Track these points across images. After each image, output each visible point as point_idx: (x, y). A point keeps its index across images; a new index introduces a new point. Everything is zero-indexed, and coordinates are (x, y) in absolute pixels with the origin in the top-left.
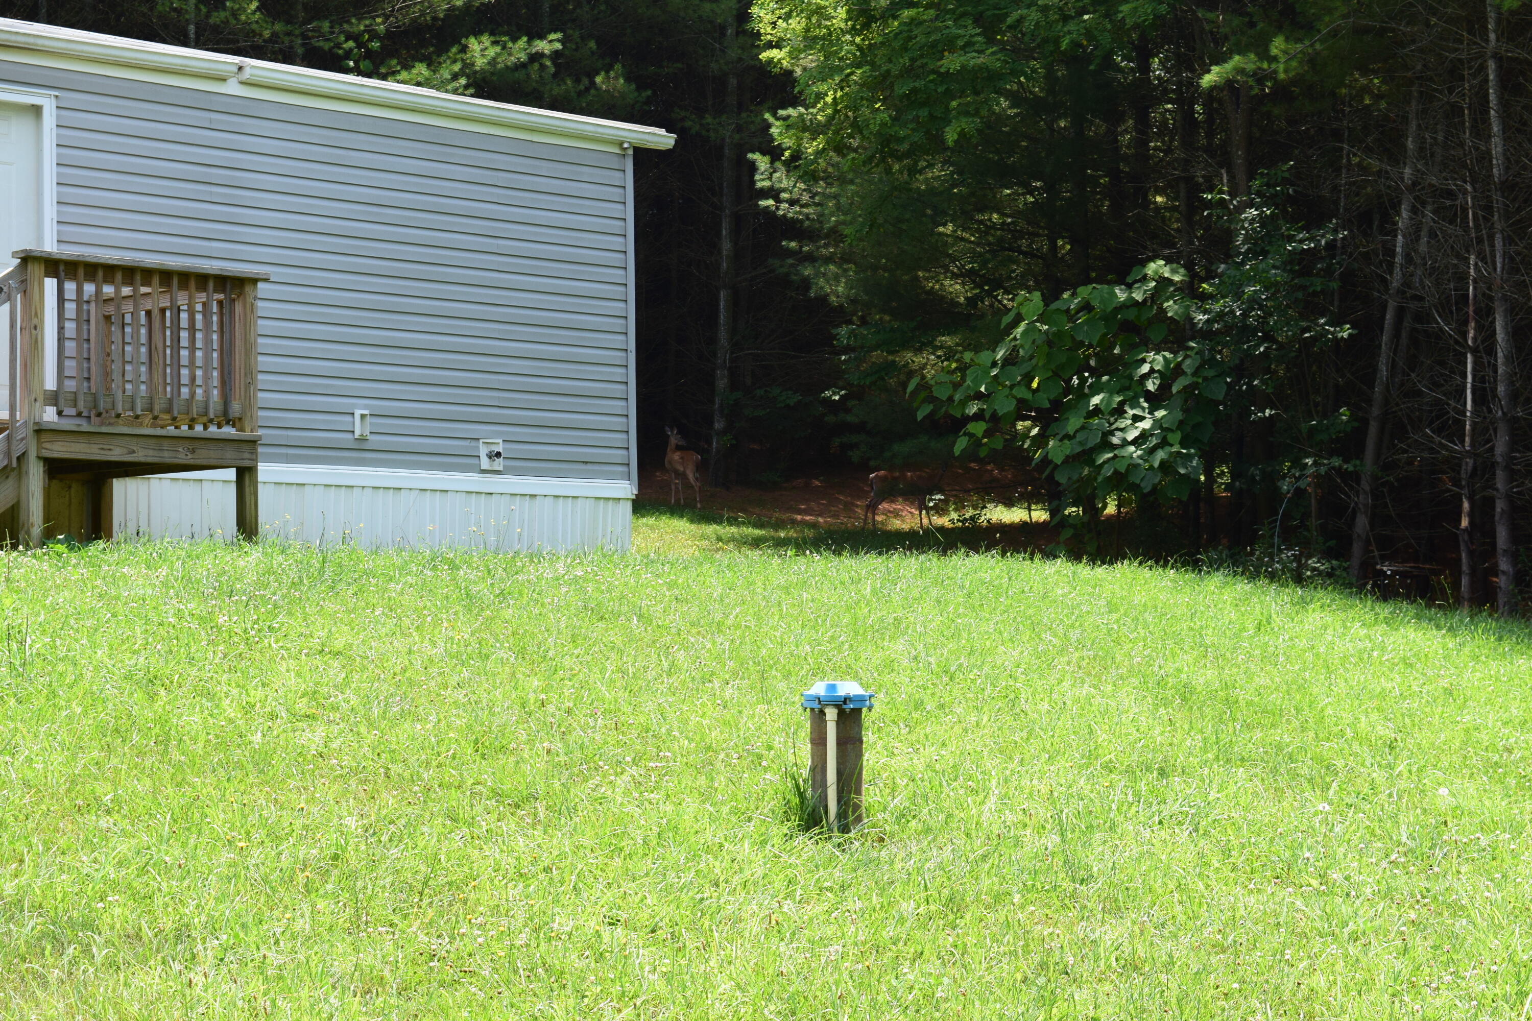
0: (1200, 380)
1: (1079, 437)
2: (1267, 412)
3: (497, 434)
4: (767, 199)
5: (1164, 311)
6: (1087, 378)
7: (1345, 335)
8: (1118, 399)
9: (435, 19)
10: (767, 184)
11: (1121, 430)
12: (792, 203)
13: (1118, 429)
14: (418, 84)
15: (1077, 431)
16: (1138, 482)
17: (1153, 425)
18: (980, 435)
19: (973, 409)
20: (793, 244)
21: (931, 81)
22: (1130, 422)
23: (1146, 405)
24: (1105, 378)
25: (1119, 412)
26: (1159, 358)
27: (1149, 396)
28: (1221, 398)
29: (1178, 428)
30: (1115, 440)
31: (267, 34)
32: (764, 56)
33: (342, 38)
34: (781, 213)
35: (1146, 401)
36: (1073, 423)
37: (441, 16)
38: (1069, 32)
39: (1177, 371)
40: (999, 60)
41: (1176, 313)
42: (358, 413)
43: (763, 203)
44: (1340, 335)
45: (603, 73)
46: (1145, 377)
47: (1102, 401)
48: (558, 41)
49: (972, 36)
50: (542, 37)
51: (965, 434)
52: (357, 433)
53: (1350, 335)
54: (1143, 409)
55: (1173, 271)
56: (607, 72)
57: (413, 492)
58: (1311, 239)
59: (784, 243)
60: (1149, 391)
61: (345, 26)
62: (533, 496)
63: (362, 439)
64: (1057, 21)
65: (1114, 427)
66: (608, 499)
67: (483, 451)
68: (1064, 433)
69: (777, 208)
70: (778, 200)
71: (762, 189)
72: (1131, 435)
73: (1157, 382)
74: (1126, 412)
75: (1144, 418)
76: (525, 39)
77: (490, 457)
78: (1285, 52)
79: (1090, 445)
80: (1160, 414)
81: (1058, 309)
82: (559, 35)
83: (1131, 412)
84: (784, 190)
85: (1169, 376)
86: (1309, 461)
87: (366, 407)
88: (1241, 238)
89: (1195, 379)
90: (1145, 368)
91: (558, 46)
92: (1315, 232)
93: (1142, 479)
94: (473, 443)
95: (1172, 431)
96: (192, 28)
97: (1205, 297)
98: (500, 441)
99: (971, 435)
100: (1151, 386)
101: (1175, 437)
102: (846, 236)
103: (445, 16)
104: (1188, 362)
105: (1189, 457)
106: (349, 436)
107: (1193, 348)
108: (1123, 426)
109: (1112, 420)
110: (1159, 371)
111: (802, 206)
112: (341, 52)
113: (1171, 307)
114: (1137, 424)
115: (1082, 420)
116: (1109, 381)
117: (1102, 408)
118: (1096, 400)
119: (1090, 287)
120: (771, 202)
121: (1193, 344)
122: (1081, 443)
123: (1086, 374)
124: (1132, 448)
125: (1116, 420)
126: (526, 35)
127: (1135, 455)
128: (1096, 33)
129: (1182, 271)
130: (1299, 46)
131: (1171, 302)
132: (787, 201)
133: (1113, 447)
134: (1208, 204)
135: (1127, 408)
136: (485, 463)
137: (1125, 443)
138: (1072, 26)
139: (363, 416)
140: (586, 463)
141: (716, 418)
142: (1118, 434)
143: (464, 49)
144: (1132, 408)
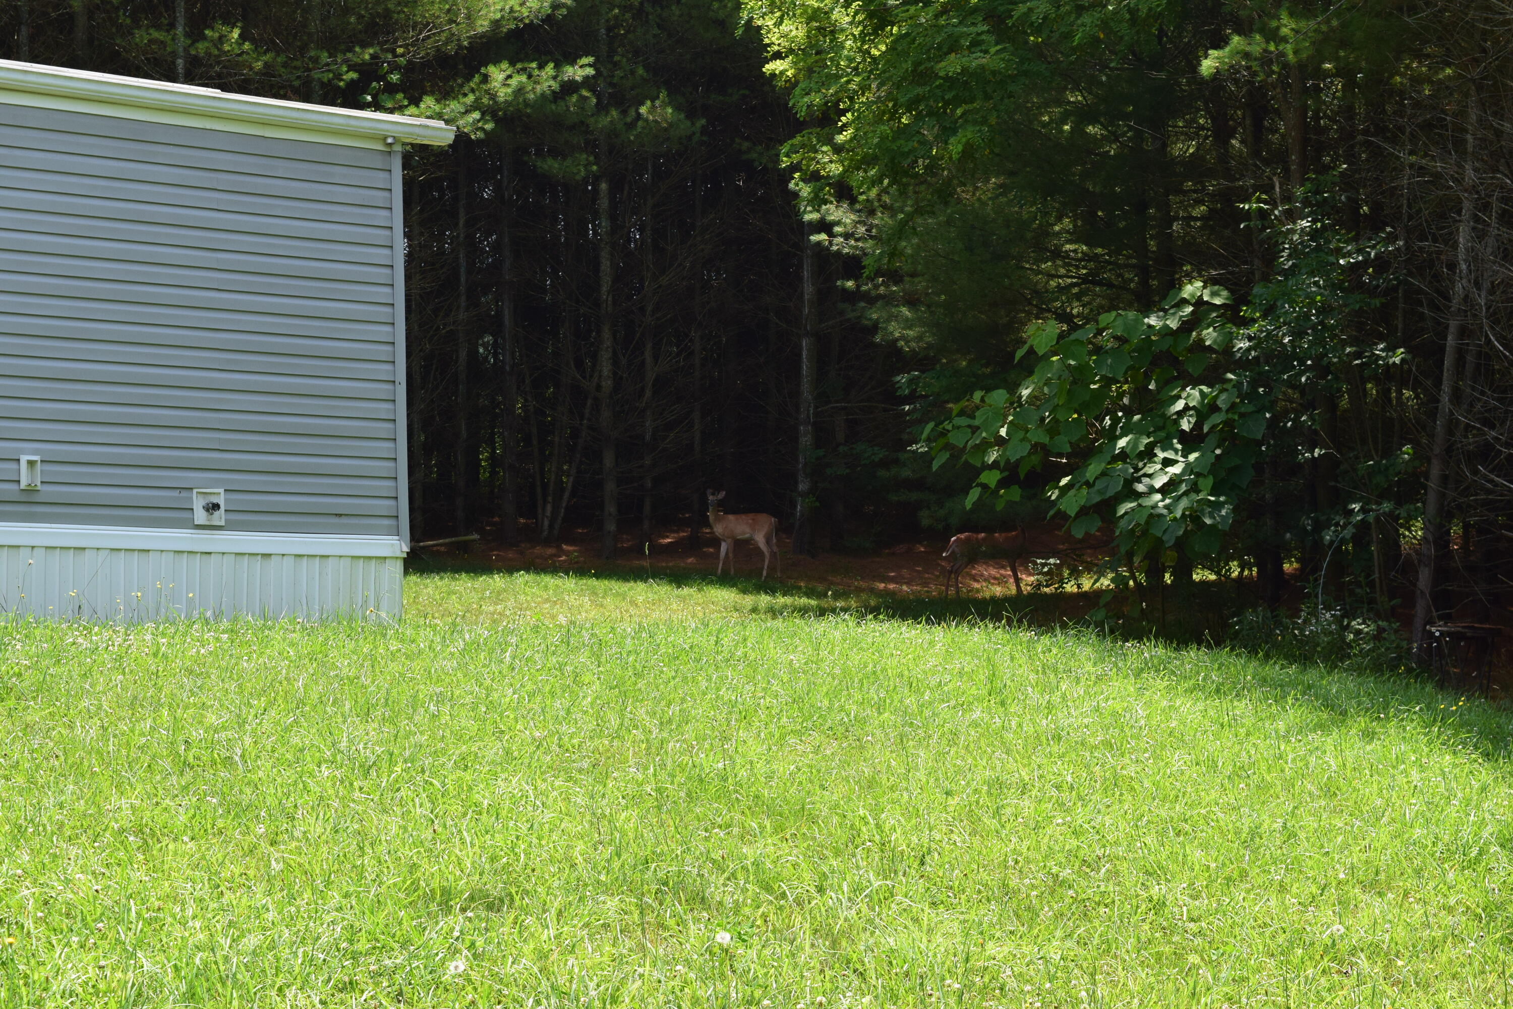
0: (1236, 417)
1: (1099, 485)
2: (1317, 452)
3: (216, 483)
4: (819, 233)
5: (1202, 341)
6: (1121, 418)
7: (1397, 360)
8: (1146, 441)
9: (460, 47)
10: (815, 216)
11: (1150, 476)
12: (847, 236)
13: (1145, 475)
14: (428, 117)
15: (1096, 478)
16: (1159, 534)
17: (1184, 470)
18: (993, 485)
19: (993, 456)
20: (850, 284)
21: (938, 87)
22: (1159, 466)
23: (1179, 447)
24: (1137, 417)
25: (1148, 454)
26: (1196, 393)
27: (1183, 437)
28: (1259, 437)
29: (1209, 472)
30: (1140, 488)
31: (259, 65)
32: (769, 68)
33: (345, 69)
34: (835, 248)
35: (1179, 442)
36: (1093, 469)
37: (465, 43)
38: (1083, 25)
39: (1213, 408)
40: (1003, 59)
41: (1215, 341)
42: (24, 459)
43: (815, 238)
44: (1391, 361)
45: (649, 103)
46: (1181, 414)
47: (1128, 443)
48: (590, 65)
49: (978, 34)
50: (573, 63)
51: (977, 485)
52: (23, 484)
53: (1402, 360)
54: (1176, 451)
55: (1214, 294)
56: (653, 101)
57: (101, 553)
58: (1359, 251)
59: (839, 283)
60: (1183, 431)
61: (349, 55)
62: (267, 556)
63: (30, 490)
64: (1069, 13)
65: (1141, 473)
66: (370, 558)
67: (198, 505)
68: (1084, 480)
69: (831, 243)
70: (831, 234)
71: (810, 223)
72: (1158, 483)
73: (1193, 420)
74: (1155, 455)
75: (1177, 462)
76: (551, 65)
77: (207, 510)
78: (1296, 31)
79: (1110, 493)
80: (1193, 457)
81: (1077, 340)
82: (591, 59)
83: (1161, 455)
84: (838, 223)
85: (1205, 411)
86: (1356, 507)
87: (35, 452)
88: (1285, 254)
89: (1230, 416)
90: (1180, 405)
91: (590, 71)
92: (1363, 243)
93: (1165, 531)
94: (184, 494)
95: (1205, 476)
96: (180, 62)
97: (1246, 322)
98: (222, 491)
99: (985, 487)
100: (1185, 425)
101: (1207, 483)
102: (864, 267)
103: (470, 43)
104: (1223, 396)
105: (1217, 506)
106: (13, 487)
107: (1231, 380)
108: (1151, 471)
109: (1141, 465)
110: (1194, 408)
111: (857, 240)
112: (342, 84)
113: (1210, 335)
114: (1167, 469)
115: (1103, 465)
116: (1141, 420)
117: (1128, 450)
118: (1122, 443)
119: (1114, 313)
120: (823, 237)
121: (1230, 376)
122: (1099, 492)
123: (1120, 414)
124: (1158, 497)
125: (1145, 465)
126: (553, 61)
127: (1161, 504)
128: (1112, 24)
129: (1225, 293)
130: (1312, 24)
131: (1211, 329)
132: (841, 235)
133: (1139, 495)
134: (1247, 215)
135: (1158, 451)
136: (200, 516)
137: (1152, 490)
138: (1086, 19)
139: (31, 463)
140: (340, 515)
141: (800, 478)
142: (1146, 480)
143: (486, 79)
144: (1163, 450)
